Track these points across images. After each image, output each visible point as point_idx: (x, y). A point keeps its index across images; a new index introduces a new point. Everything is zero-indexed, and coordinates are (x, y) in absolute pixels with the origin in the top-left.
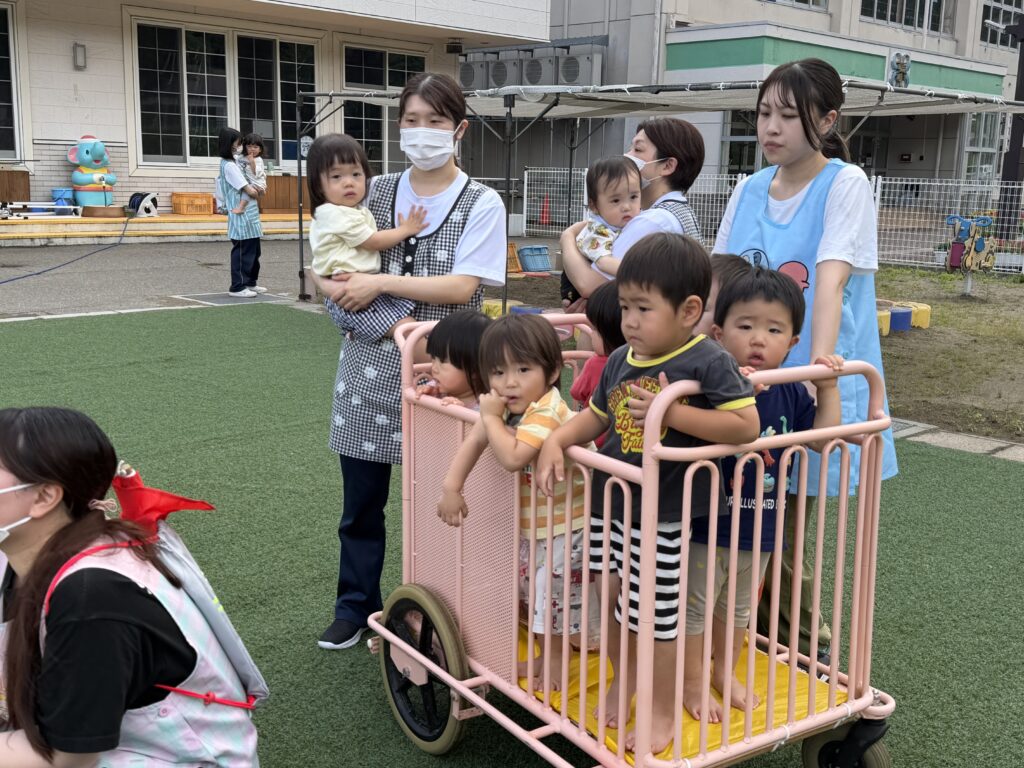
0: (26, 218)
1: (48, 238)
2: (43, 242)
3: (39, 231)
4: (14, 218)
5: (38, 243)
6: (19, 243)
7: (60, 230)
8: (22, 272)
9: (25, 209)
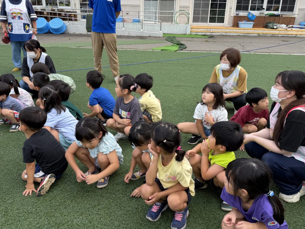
0: (292, 29)
1: (296, 35)
2: (295, 36)
3: (294, 33)
4: (289, 29)
5: (293, 36)
6: (288, 36)
7: (300, 33)
8: (288, 43)
9: (292, 27)
